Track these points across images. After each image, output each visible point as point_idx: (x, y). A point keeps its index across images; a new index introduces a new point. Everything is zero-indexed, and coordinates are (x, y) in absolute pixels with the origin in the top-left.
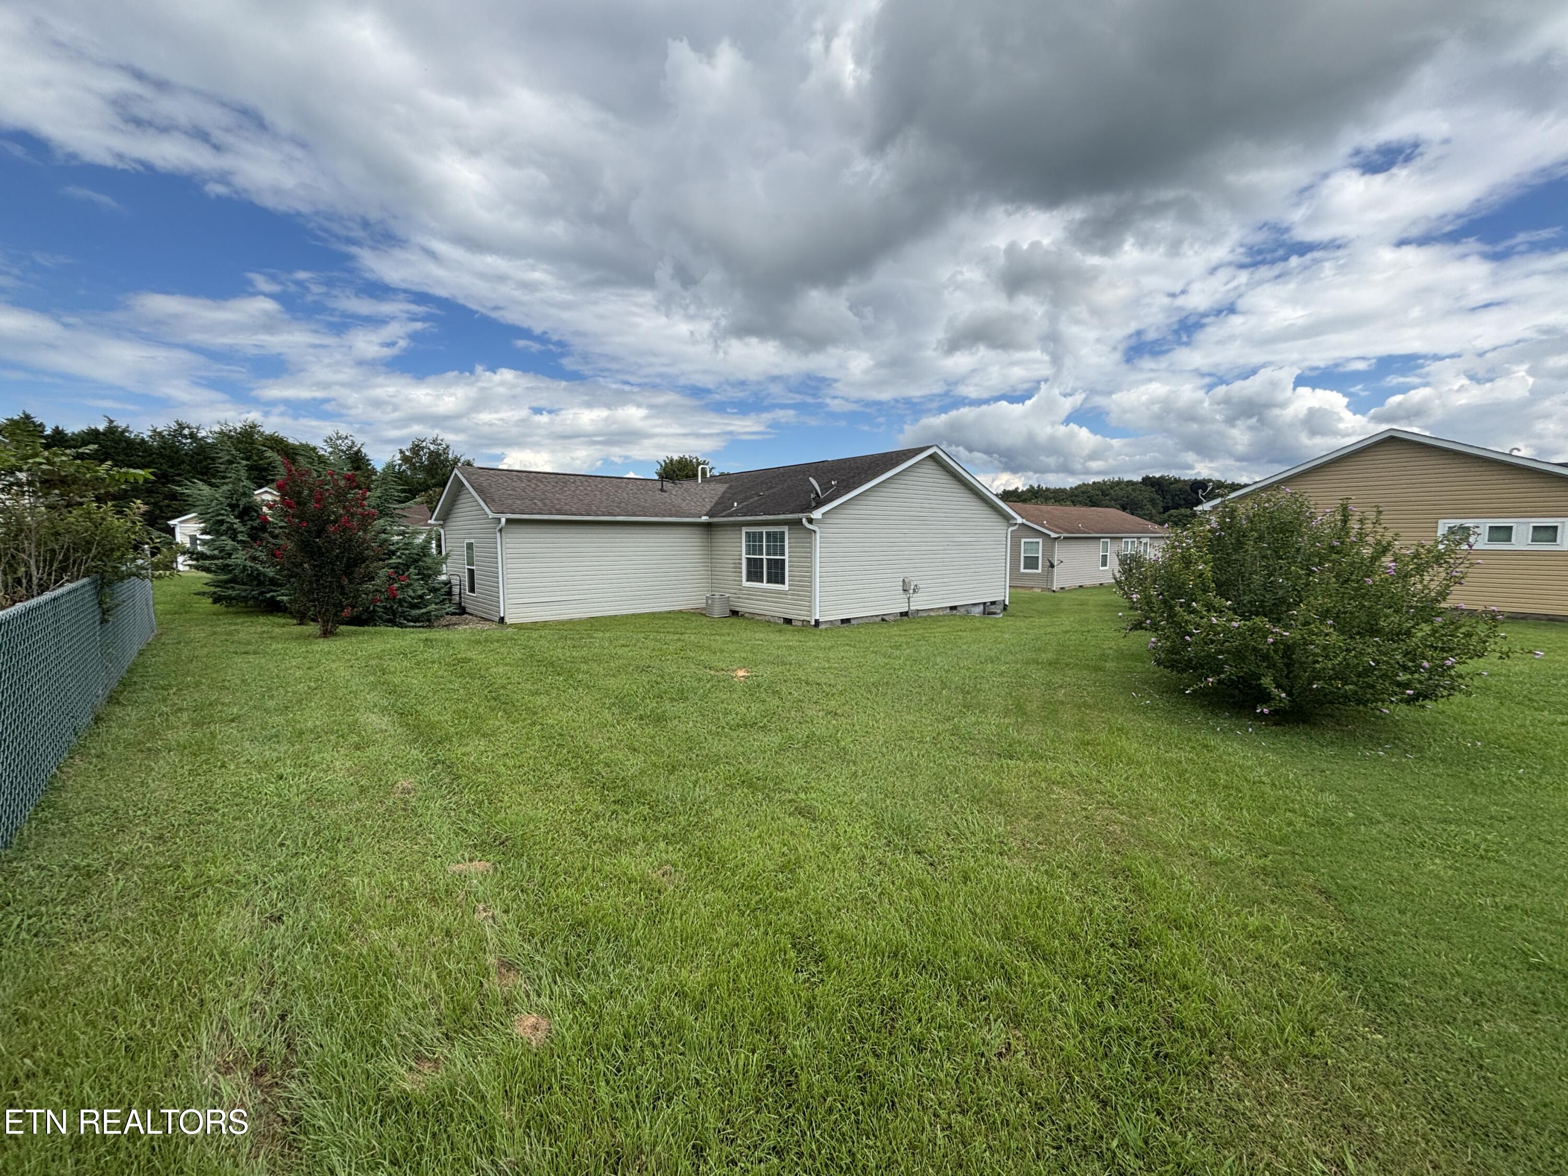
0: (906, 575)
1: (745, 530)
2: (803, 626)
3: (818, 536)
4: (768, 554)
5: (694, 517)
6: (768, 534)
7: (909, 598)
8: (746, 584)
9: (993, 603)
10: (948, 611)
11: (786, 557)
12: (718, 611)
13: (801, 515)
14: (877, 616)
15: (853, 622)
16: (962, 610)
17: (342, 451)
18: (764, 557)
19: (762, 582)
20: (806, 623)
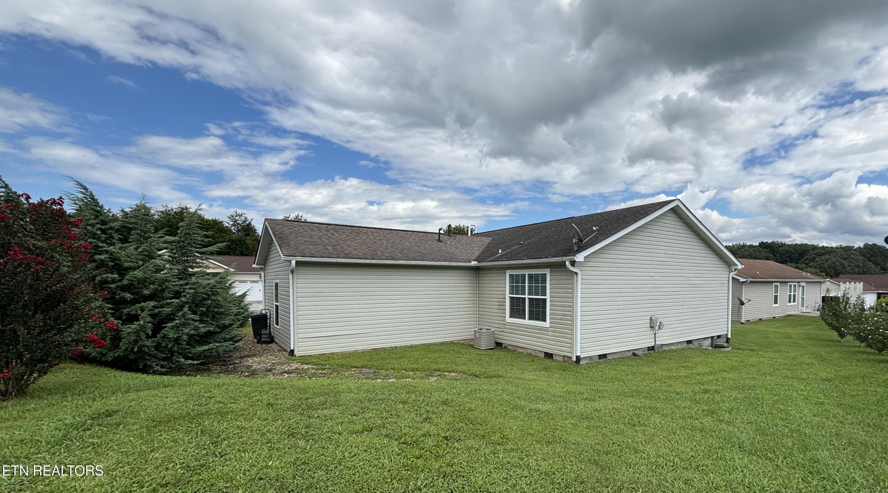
0: (652, 313)
1: (508, 273)
2: (564, 361)
3: (580, 277)
4: (529, 295)
5: (465, 262)
6: (530, 276)
7: (655, 334)
8: (509, 319)
9: (719, 337)
10: (685, 345)
11: (548, 297)
12: (484, 343)
13: (564, 258)
14: (629, 351)
15: (609, 357)
16: (696, 343)
17: (239, 224)
18: (527, 296)
19: (524, 318)
20: (567, 359)
